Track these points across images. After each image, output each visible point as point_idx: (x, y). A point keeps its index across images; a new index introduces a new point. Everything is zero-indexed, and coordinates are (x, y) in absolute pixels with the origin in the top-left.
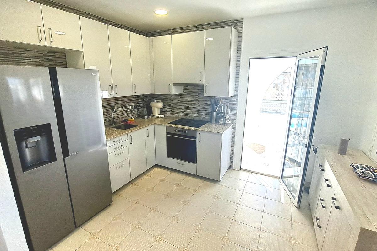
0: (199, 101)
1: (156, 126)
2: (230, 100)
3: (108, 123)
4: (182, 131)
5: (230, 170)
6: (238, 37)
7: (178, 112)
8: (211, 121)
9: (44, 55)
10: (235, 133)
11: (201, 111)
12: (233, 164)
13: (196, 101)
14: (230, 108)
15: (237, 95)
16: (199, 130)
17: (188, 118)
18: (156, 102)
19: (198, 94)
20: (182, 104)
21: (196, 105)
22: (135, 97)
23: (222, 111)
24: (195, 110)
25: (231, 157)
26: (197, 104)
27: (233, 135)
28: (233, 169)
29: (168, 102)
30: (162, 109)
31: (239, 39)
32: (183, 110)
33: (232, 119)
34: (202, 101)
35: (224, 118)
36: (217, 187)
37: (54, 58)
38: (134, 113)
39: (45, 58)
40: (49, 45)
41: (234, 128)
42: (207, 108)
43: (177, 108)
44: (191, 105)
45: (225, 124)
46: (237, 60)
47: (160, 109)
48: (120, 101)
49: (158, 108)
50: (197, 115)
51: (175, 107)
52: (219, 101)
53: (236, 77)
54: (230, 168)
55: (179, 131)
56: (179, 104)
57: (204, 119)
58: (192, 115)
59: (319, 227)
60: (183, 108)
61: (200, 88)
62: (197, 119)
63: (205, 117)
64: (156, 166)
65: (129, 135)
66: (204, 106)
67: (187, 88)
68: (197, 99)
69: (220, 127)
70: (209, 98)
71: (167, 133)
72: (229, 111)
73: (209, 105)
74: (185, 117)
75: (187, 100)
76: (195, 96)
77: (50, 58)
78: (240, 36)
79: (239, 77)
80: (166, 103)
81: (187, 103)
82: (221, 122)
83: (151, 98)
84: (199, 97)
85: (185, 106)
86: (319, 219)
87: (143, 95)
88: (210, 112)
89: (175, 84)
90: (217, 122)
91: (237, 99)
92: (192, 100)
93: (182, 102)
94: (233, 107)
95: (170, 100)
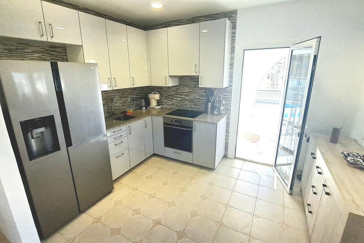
0: (195, 93)
1: (153, 117)
2: (226, 91)
3: (108, 115)
4: (179, 122)
5: (225, 159)
6: (233, 29)
7: (174, 103)
8: (206, 112)
9: (47, 50)
10: (229, 123)
11: (196, 102)
12: (227, 153)
13: (192, 92)
14: (225, 98)
15: (231, 86)
16: (195, 121)
17: (184, 109)
18: (153, 94)
19: (193, 86)
20: (178, 96)
21: (191, 97)
22: (133, 90)
23: (217, 101)
24: (191, 101)
25: (225, 146)
26: (193, 95)
27: (228, 125)
28: (228, 157)
29: (164, 94)
30: (159, 101)
31: (234, 31)
32: (180, 101)
33: (226, 109)
34: (198, 92)
35: (219, 109)
36: (212, 174)
37: (55, 53)
38: (133, 105)
39: (47, 53)
40: (50, 40)
41: (228, 118)
42: (202, 99)
43: (173, 99)
44: (187, 96)
45: (219, 114)
46: (231, 52)
47: (157, 100)
48: (119, 93)
49: (155, 99)
50: (193, 106)
51: (172, 99)
52: (214, 92)
53: (230, 68)
54: (225, 157)
55: (176, 121)
56: (175, 95)
57: (199, 110)
58: (188, 106)
59: (310, 212)
60: (179, 99)
61: (195, 79)
62: (193, 110)
63: (201, 108)
64: (154, 155)
65: (128, 125)
66: (200, 97)
67: (183, 80)
68: (193, 90)
69: (215, 117)
70: (204, 89)
71: (165, 124)
72: (224, 102)
73: (205, 96)
74: (181, 108)
75: (183, 91)
76: (191, 87)
77: (51, 53)
78: (234, 27)
79: (233, 68)
80: (163, 95)
81: (183, 95)
82: (216, 113)
83: (148, 90)
84: (195, 89)
85: (181, 97)
86: (310, 205)
87: (141, 87)
88: (205, 103)
89: (170, 77)
90: (212, 113)
91: (231, 90)
92: (188, 92)
93: (178, 94)
94: (228, 98)
95: (167, 91)
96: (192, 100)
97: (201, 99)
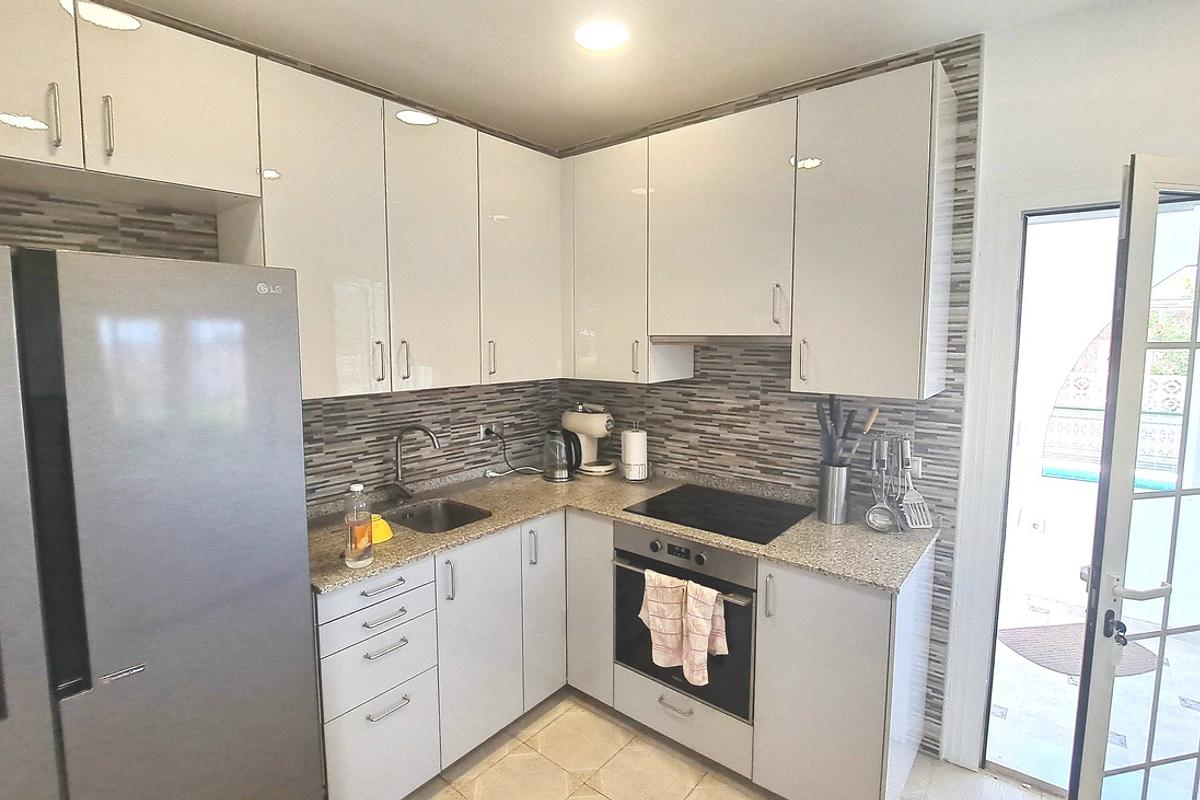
0: (767, 415)
1: (573, 517)
4: (686, 554)
5: (925, 766)
6: (960, 120)
7: (670, 455)
8: (817, 508)
10: (949, 574)
11: (774, 455)
12: (939, 733)
13: (751, 413)
15: (960, 389)
16: (769, 559)
17: (712, 484)
18: (584, 411)
19: (757, 383)
20: (691, 425)
21: (750, 431)
23: (881, 463)
24: (748, 451)
26: (757, 425)
27: (942, 584)
28: (944, 755)
29: (631, 413)
31: (965, 129)
32: (695, 448)
33: (934, 505)
34: (780, 412)
39: (125, 234)
40: (96, 164)
41: (944, 551)
42: (802, 444)
43: (667, 439)
44: (729, 427)
48: (439, 404)
50: (757, 475)
51: (661, 435)
52: (857, 418)
53: (953, 304)
54: (928, 749)
55: (672, 549)
56: (676, 423)
57: (787, 498)
60: (694, 438)
61: (774, 355)
62: (757, 491)
63: (795, 488)
64: (567, 692)
65: (441, 559)
66: (789, 436)
67: (712, 357)
68: (758, 402)
69: (879, 546)
70: (814, 400)
71: (620, 554)
72: (917, 466)
73: (812, 433)
74: (701, 482)
75: (712, 407)
76: (750, 388)
77: (147, 233)
79: (966, 303)
80: (623, 416)
81: (711, 420)
82: (877, 519)
84: (764, 397)
85: (704, 432)
88: (814, 465)
89: (656, 340)
90: (853, 515)
91: (959, 410)
92: (733, 409)
93: (689, 415)
94: (941, 447)
95: (641, 404)
96: (753, 446)
97: (796, 443)
